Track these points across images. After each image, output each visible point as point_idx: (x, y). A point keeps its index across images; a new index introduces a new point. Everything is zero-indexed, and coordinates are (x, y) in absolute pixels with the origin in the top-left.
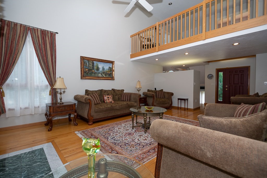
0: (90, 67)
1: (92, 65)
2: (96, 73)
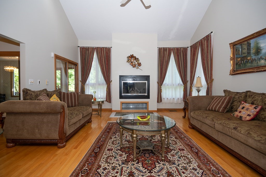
0: (244, 53)
1: (246, 49)
2: (255, 61)
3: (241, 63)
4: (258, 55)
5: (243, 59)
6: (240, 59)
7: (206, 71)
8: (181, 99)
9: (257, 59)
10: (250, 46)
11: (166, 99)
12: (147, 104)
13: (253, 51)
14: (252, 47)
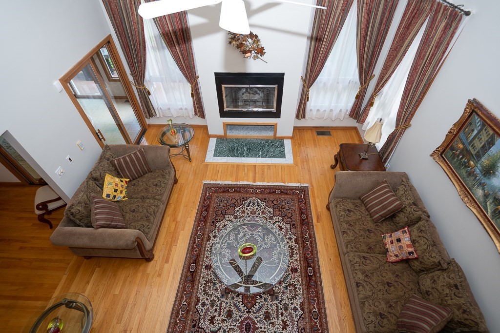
0: (473, 147)
1: (481, 143)
2: (474, 178)
3: (458, 157)
4: (485, 175)
5: (465, 153)
6: (461, 146)
7: (407, 100)
8: (347, 110)
9: (479, 179)
10: (490, 148)
11: (315, 112)
12: (273, 127)
13: (485, 160)
14: (490, 154)
